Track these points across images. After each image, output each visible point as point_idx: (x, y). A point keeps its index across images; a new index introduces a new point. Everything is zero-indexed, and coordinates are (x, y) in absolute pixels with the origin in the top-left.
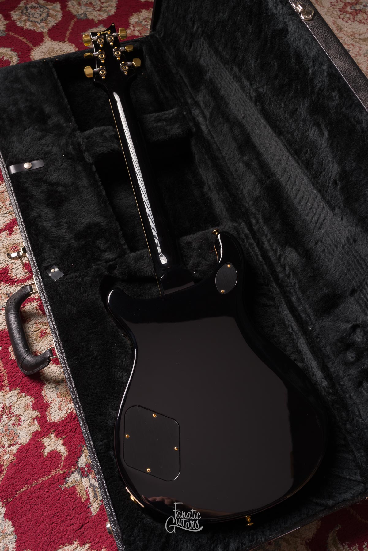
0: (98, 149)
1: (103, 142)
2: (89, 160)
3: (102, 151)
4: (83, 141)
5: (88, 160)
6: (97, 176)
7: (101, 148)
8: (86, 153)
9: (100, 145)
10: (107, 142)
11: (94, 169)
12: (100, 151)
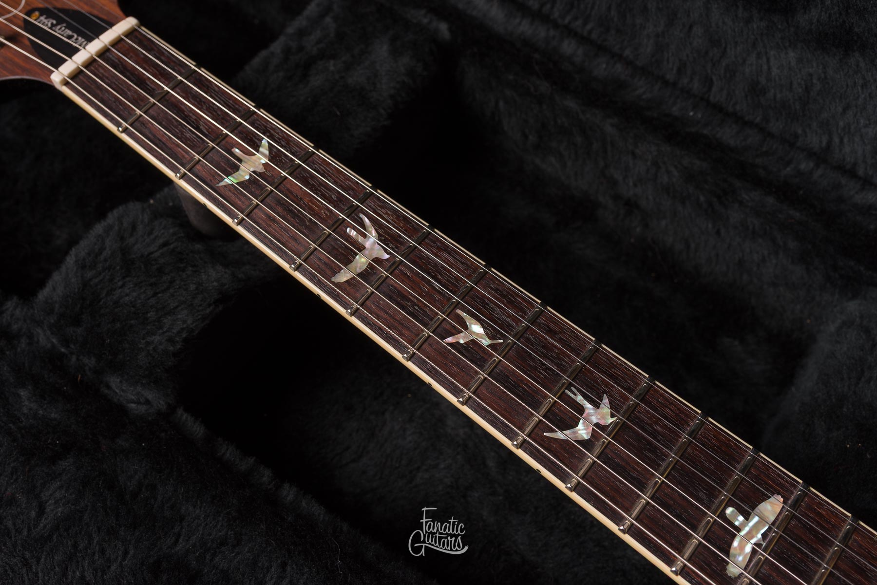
0: (156, 338)
1: (155, 294)
2: (148, 402)
3: (179, 333)
4: (66, 342)
5: (143, 409)
6: (228, 452)
7: (167, 321)
8: (114, 381)
9: (152, 315)
10: (172, 282)
11: (196, 429)
12: (171, 340)
